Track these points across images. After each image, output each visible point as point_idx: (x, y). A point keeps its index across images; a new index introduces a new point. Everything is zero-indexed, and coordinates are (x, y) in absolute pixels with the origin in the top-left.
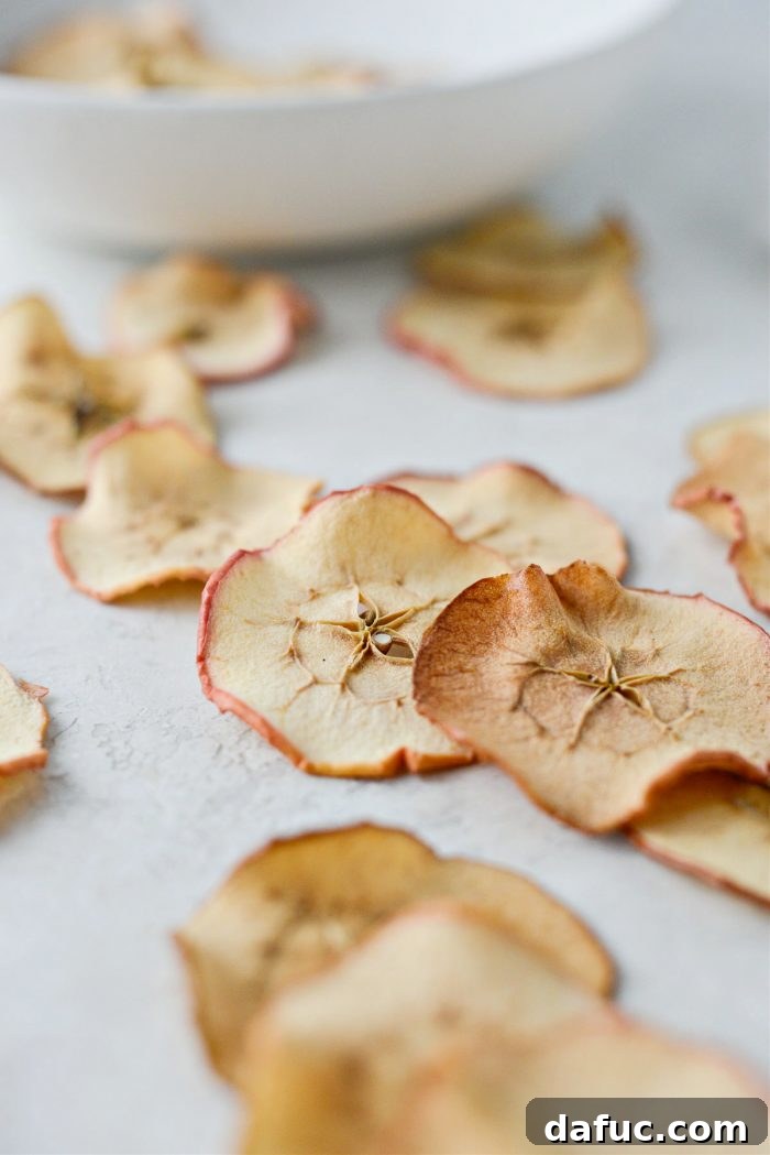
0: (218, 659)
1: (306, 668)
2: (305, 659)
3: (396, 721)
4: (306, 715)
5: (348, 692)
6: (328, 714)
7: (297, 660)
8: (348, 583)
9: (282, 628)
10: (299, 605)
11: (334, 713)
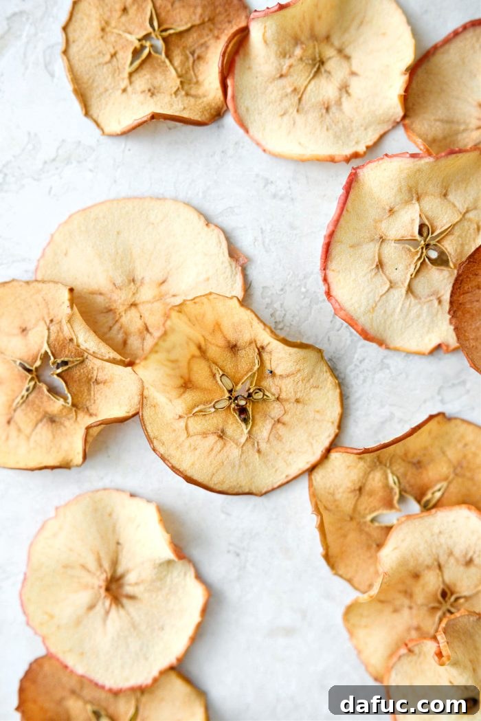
0: (333, 271)
1: (385, 274)
2: (385, 268)
3: (437, 314)
4: (385, 312)
5: (410, 294)
6: (398, 310)
7: (380, 270)
8: (412, 200)
9: (372, 245)
10: (381, 221)
11: (401, 310)
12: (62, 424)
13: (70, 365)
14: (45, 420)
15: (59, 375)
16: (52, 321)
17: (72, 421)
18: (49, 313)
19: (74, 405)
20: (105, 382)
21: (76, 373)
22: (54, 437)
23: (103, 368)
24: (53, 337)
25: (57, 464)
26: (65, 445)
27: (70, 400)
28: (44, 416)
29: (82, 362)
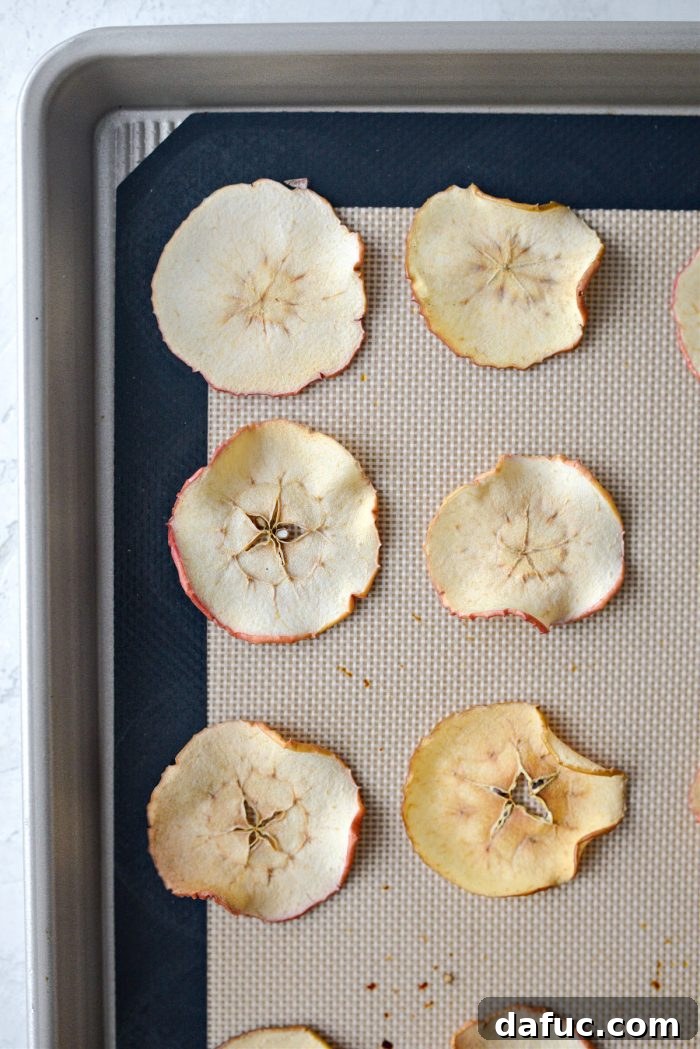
12: (542, 842)
13: (546, 783)
14: (525, 842)
15: (538, 795)
16: (519, 741)
17: (552, 838)
18: (515, 734)
19: (555, 822)
20: (582, 794)
21: (553, 789)
22: (536, 857)
23: (578, 780)
24: (525, 758)
25: (548, 884)
26: (549, 863)
27: (550, 816)
28: (524, 837)
29: (556, 777)
